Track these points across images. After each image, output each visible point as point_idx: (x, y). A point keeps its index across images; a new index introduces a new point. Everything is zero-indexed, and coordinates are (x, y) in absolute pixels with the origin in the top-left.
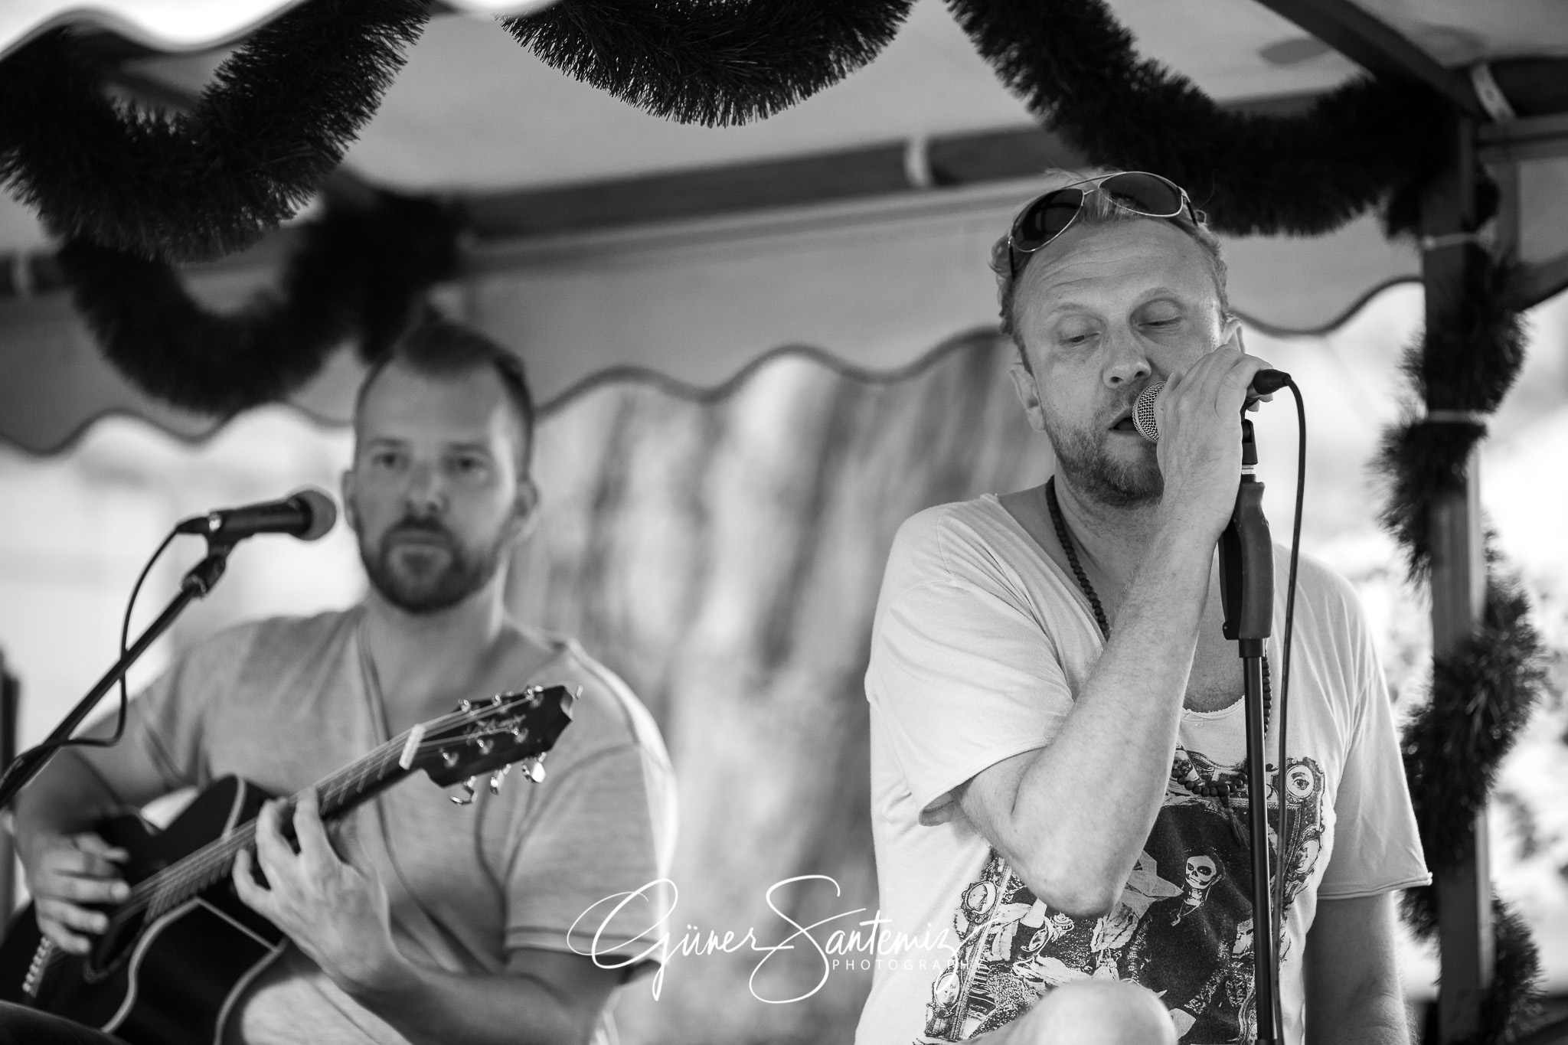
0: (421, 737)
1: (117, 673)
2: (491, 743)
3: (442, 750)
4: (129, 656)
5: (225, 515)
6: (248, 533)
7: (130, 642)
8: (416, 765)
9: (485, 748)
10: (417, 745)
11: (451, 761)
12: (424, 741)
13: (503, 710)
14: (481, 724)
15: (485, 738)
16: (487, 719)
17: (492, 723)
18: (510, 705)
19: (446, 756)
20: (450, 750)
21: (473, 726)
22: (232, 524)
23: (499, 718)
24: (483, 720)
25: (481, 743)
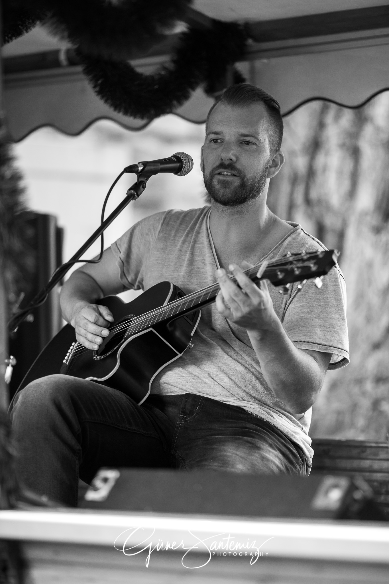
0: (266, 266)
1: (99, 232)
2: (300, 270)
3: (278, 271)
4: (105, 224)
5: (145, 164)
6: (155, 172)
7: (105, 218)
8: (264, 277)
9: (297, 272)
10: (265, 269)
11: (280, 276)
12: (267, 267)
13: (305, 257)
14: (295, 262)
15: (298, 268)
16: (298, 261)
17: (301, 262)
18: (308, 256)
19: (279, 273)
20: (281, 271)
21: (291, 263)
22: (148, 168)
23: (303, 260)
24: (296, 261)
25: (296, 269)
